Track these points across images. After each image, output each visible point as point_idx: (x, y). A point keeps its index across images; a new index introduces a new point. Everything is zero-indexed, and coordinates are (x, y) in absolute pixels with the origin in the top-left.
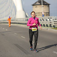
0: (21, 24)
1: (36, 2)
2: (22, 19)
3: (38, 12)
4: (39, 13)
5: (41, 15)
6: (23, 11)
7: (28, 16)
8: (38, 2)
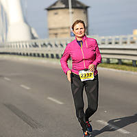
0: (20, 54)
1: (57, 2)
2: (22, 42)
3: (61, 26)
4: (63, 28)
5: (66, 33)
6: (25, 24)
7: (35, 35)
8: (62, 2)
